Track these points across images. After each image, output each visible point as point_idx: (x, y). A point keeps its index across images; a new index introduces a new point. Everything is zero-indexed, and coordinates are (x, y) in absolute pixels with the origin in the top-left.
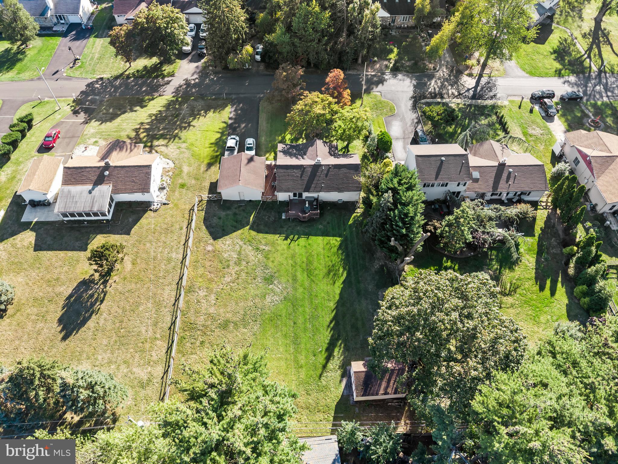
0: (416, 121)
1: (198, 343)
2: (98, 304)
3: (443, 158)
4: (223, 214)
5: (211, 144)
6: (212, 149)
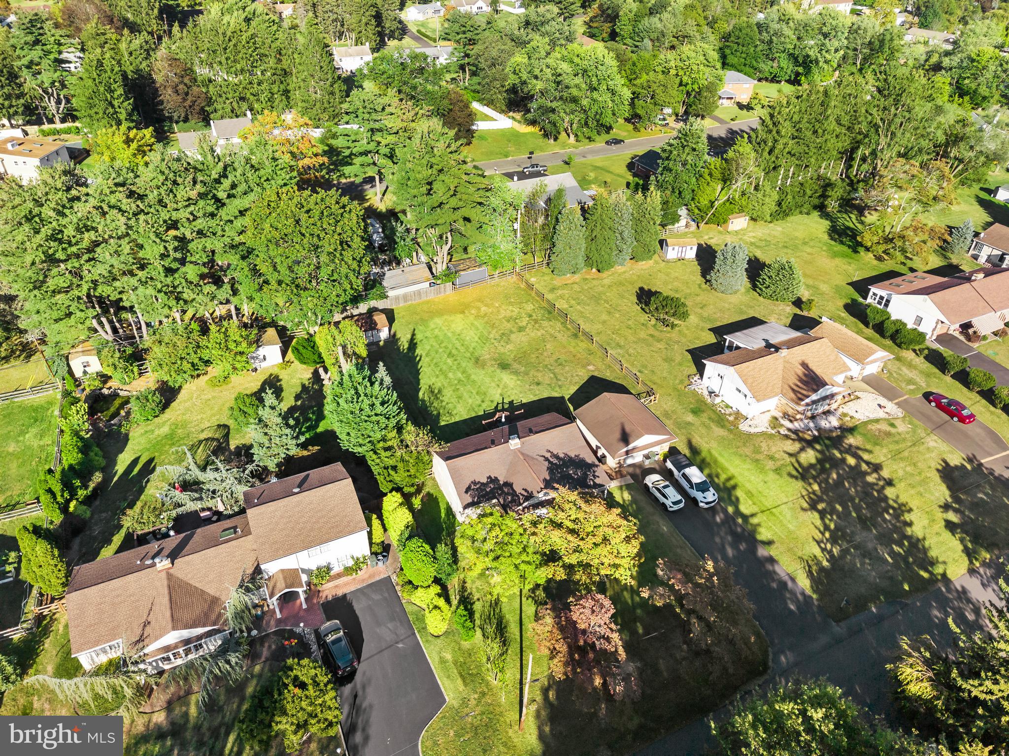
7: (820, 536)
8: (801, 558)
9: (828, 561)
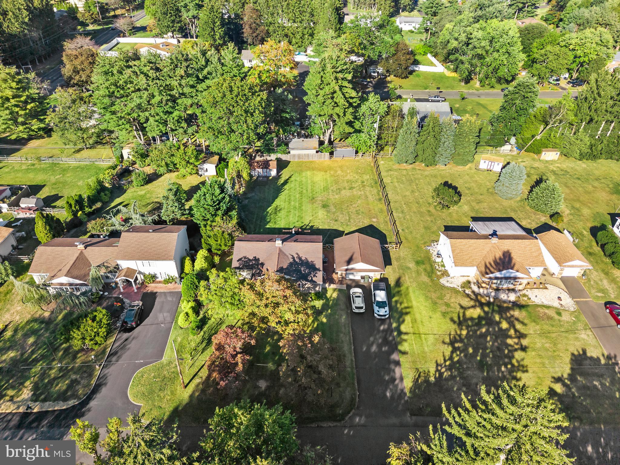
7: (442, 361)
8: (417, 369)
9: (435, 378)
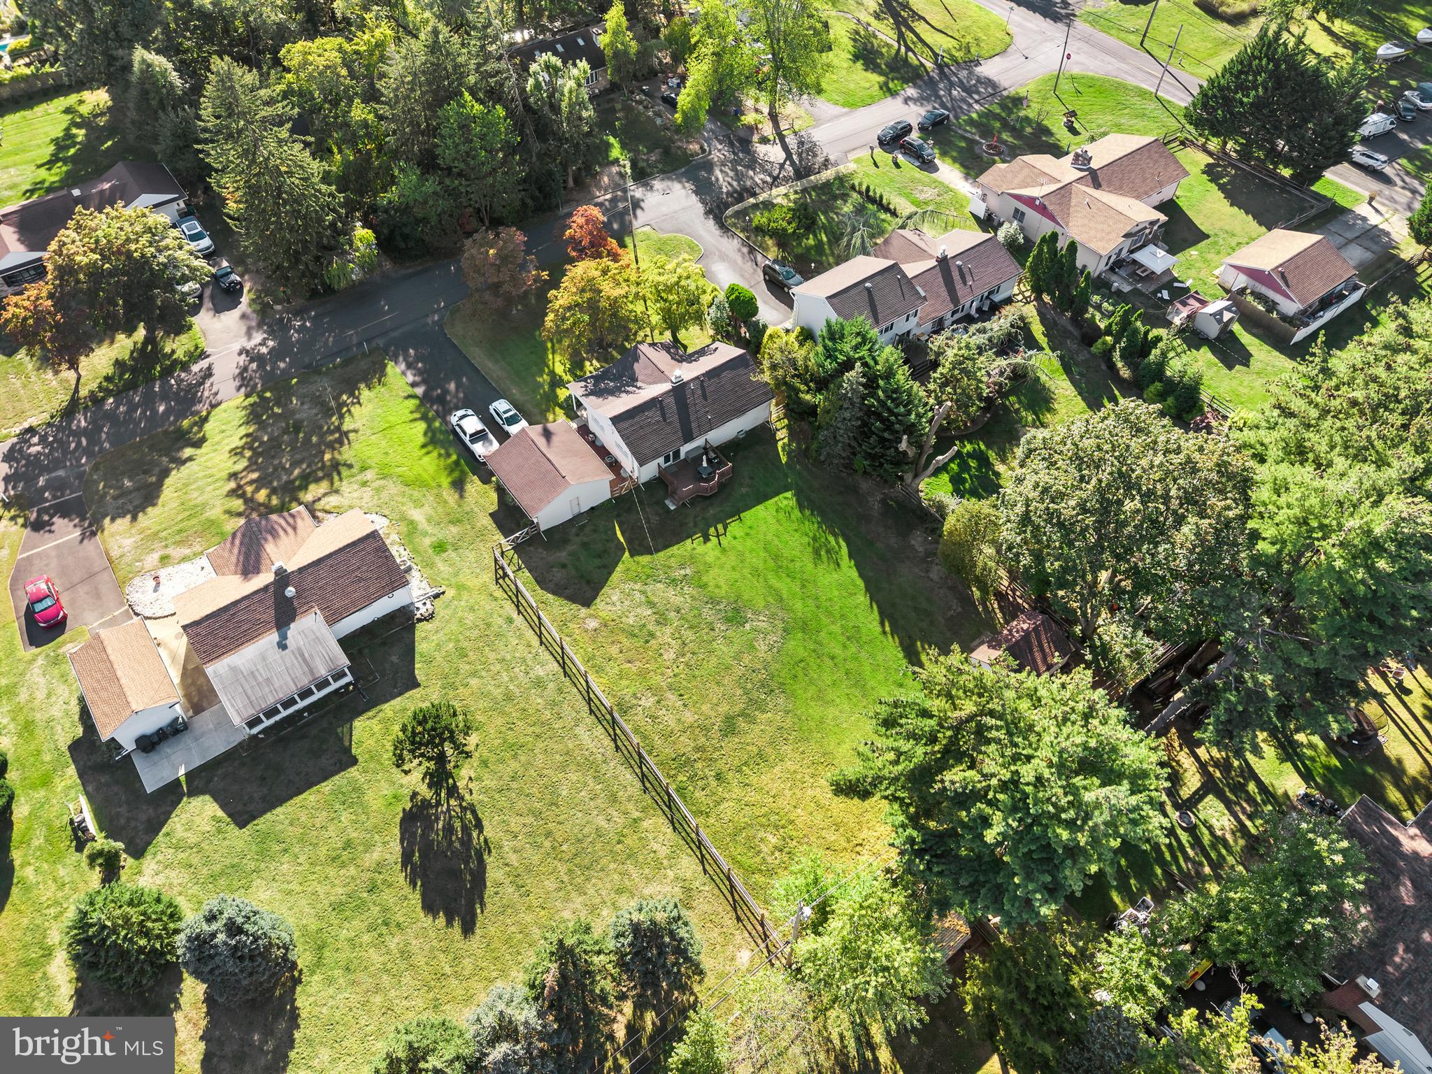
0: (745, 250)
1: (714, 783)
2: (475, 834)
3: (868, 285)
4: (562, 555)
5: (424, 446)
6: (435, 454)
